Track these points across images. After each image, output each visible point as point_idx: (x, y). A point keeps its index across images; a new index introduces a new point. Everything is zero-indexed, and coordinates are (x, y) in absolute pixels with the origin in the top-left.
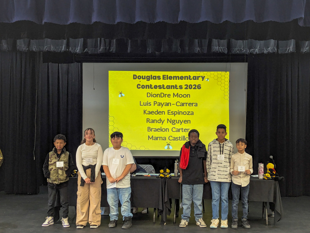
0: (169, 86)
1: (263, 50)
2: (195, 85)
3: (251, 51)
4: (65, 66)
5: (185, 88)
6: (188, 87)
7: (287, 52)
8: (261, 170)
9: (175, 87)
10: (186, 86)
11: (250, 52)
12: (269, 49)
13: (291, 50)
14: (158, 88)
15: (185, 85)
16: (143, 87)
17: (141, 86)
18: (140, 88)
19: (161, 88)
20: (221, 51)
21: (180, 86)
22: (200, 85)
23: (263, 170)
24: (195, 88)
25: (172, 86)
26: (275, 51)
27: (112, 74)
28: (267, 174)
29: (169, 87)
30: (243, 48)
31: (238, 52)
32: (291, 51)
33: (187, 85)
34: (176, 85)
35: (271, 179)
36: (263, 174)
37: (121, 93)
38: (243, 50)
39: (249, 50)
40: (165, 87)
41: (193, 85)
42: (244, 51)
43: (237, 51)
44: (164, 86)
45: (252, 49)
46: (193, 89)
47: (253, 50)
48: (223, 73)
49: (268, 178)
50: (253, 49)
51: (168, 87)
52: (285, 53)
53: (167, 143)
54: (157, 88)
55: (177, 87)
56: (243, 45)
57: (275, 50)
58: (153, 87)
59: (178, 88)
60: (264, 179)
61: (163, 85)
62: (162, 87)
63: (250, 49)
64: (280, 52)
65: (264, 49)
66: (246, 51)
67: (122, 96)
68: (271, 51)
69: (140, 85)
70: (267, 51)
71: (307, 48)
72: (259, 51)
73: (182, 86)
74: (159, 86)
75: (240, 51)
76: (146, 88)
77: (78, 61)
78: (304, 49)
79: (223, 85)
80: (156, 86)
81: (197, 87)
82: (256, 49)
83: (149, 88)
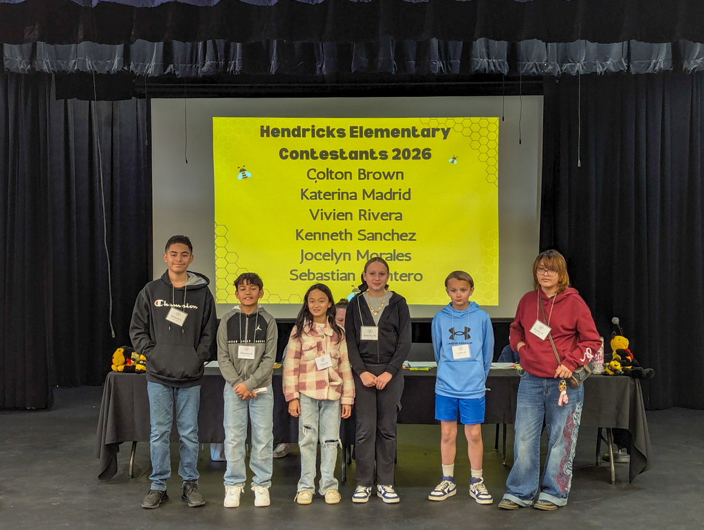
0: (356, 152)
1: (594, 67)
2: (418, 150)
3: (564, 68)
4: (104, 106)
5: (394, 158)
6: (401, 156)
7: (650, 70)
9: (370, 155)
10: (396, 153)
11: (561, 70)
12: (608, 62)
13: (662, 66)
14: (330, 156)
15: (394, 151)
16: (294, 155)
17: (288, 154)
18: (287, 157)
19: (337, 158)
20: (493, 68)
21: (381, 153)
22: (430, 150)
24: (416, 157)
25: (362, 153)
26: (622, 69)
27: (221, 125)
29: (354, 155)
30: (547, 61)
31: (534, 70)
32: (660, 69)
33: (398, 150)
34: (372, 150)
37: (242, 170)
38: (547, 66)
39: (561, 67)
40: (346, 155)
41: (413, 151)
42: (550, 67)
43: (531, 69)
44: (344, 153)
45: (569, 64)
46: (414, 158)
47: (570, 66)
48: (484, 121)
50: (570, 62)
51: (353, 155)
52: (647, 72)
53: (353, 286)
54: (326, 158)
55: (374, 156)
56: (547, 54)
57: (623, 66)
58: (317, 155)
59: (376, 158)
61: (341, 150)
62: (338, 154)
63: (563, 63)
64: (633, 71)
65: (595, 64)
66: (554, 69)
67: (245, 177)
68: (612, 69)
69: (287, 151)
70: (603, 68)
71: (699, 61)
72: (585, 68)
73: (386, 152)
74: (331, 153)
75: (538, 68)
76: (302, 158)
77: (141, 96)
78: (692, 62)
79: (484, 149)
80: (326, 152)
81: (421, 155)
82: (578, 64)
83: (307, 158)
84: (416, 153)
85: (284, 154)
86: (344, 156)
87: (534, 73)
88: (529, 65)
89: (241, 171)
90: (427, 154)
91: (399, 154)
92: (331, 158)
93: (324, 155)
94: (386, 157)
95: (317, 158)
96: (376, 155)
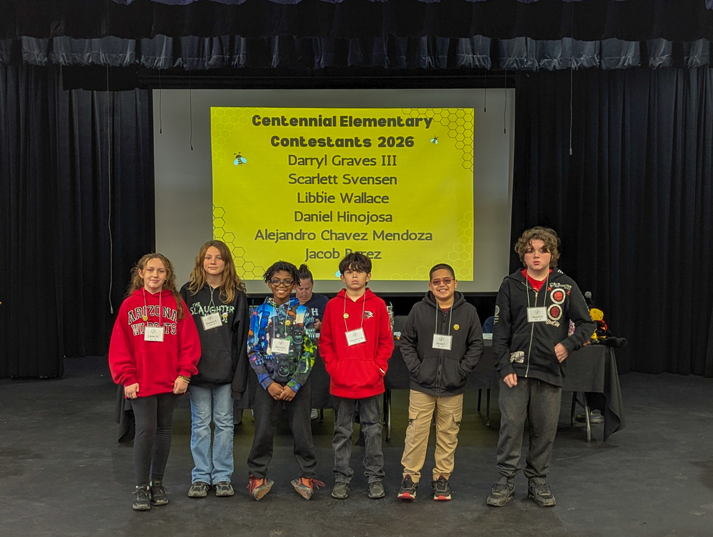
0: (342, 140)
1: (569, 63)
2: (401, 138)
3: (541, 64)
4: (106, 95)
5: (380, 146)
6: (386, 143)
7: (619, 66)
9: (355, 142)
10: (382, 141)
11: (539, 65)
12: (582, 59)
13: (631, 62)
14: (318, 144)
15: (379, 139)
16: (285, 142)
17: (279, 141)
18: (278, 144)
19: (324, 145)
20: (477, 63)
21: (364, 141)
22: (412, 138)
24: (400, 145)
25: (347, 140)
26: (595, 64)
27: (219, 115)
29: (341, 143)
30: (527, 57)
31: (515, 65)
32: (629, 64)
33: (383, 138)
37: (238, 157)
38: (527, 62)
39: (539, 62)
40: (333, 142)
41: (397, 139)
42: (530, 63)
43: (513, 64)
44: (331, 140)
45: (546, 60)
46: (397, 146)
47: (547, 62)
48: (461, 112)
50: (547, 58)
51: (339, 143)
52: (617, 67)
54: (315, 145)
55: (359, 143)
56: (527, 50)
57: (595, 62)
58: (306, 142)
59: (361, 145)
61: (328, 138)
62: (326, 142)
63: (540, 59)
64: (604, 67)
65: (570, 60)
66: (533, 65)
67: (240, 162)
68: (586, 64)
69: (278, 139)
70: (577, 63)
71: (664, 58)
72: (561, 63)
73: (371, 140)
74: (319, 140)
75: (519, 64)
76: (292, 145)
77: (143, 87)
78: (657, 59)
79: (460, 137)
80: (314, 140)
81: (404, 143)
82: (555, 60)
83: (297, 145)
84: (400, 141)
85: (276, 141)
86: (331, 143)
87: (515, 68)
88: (510, 61)
89: (236, 157)
90: (410, 142)
91: (384, 142)
93: (312, 142)
94: (370, 145)
95: (306, 145)
96: (361, 142)
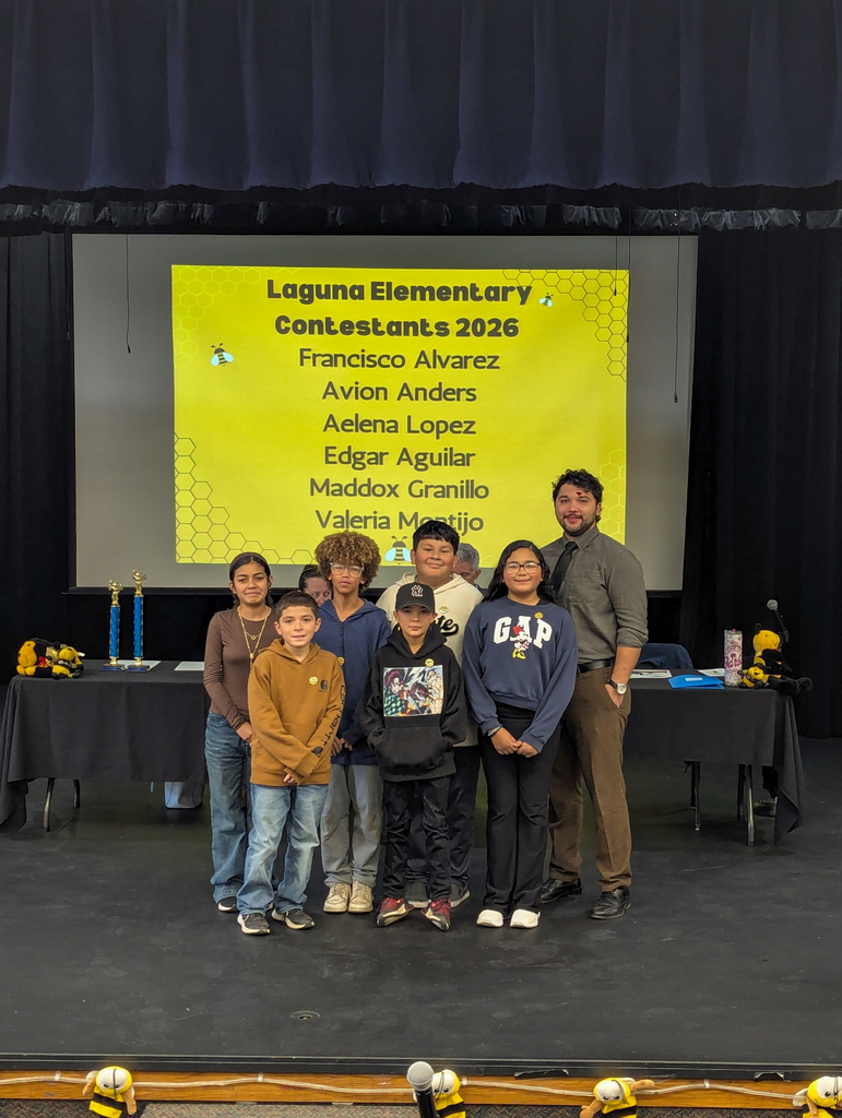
0: (398, 324)
2: (497, 321)
5: (460, 334)
6: (470, 330)
8: (733, 655)
9: (421, 328)
10: (462, 325)
14: (356, 330)
15: (458, 322)
16: (299, 327)
17: (290, 325)
18: (287, 330)
19: (367, 332)
22: (515, 321)
23: (738, 654)
24: (494, 333)
25: (407, 324)
27: (185, 277)
28: (752, 670)
29: (396, 329)
33: (465, 321)
34: (423, 321)
35: (768, 687)
36: (739, 667)
37: (219, 351)
40: (383, 328)
41: (490, 322)
44: (379, 324)
46: (490, 334)
48: (606, 276)
49: (755, 681)
54: (351, 333)
55: (428, 329)
58: (336, 327)
59: (431, 333)
60: (742, 686)
61: (375, 320)
62: (370, 326)
67: (223, 361)
69: (287, 320)
73: (446, 324)
74: (359, 324)
76: (312, 332)
79: (605, 320)
80: (350, 323)
81: (501, 330)
83: (321, 332)
84: (494, 325)
85: (283, 325)
86: (380, 329)
89: (216, 352)
90: (512, 327)
91: (467, 327)
92: (359, 333)
93: (347, 327)
94: (447, 333)
95: (335, 332)
96: (431, 328)
